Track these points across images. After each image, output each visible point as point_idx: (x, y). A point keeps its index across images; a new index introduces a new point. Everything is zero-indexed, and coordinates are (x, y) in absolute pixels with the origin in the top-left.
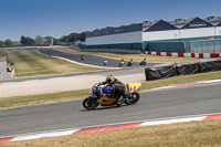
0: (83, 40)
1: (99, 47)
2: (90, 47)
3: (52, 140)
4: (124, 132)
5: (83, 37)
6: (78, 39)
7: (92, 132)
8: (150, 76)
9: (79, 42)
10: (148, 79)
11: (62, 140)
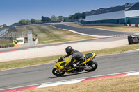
0: (84, 17)
1: (95, 22)
2: (89, 22)
3: (66, 87)
4: (115, 80)
5: (84, 15)
6: (80, 17)
7: (93, 80)
8: (131, 41)
9: (81, 19)
10: (130, 43)
11: (73, 87)
